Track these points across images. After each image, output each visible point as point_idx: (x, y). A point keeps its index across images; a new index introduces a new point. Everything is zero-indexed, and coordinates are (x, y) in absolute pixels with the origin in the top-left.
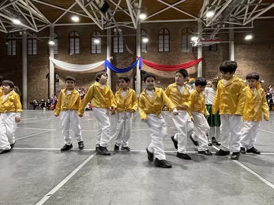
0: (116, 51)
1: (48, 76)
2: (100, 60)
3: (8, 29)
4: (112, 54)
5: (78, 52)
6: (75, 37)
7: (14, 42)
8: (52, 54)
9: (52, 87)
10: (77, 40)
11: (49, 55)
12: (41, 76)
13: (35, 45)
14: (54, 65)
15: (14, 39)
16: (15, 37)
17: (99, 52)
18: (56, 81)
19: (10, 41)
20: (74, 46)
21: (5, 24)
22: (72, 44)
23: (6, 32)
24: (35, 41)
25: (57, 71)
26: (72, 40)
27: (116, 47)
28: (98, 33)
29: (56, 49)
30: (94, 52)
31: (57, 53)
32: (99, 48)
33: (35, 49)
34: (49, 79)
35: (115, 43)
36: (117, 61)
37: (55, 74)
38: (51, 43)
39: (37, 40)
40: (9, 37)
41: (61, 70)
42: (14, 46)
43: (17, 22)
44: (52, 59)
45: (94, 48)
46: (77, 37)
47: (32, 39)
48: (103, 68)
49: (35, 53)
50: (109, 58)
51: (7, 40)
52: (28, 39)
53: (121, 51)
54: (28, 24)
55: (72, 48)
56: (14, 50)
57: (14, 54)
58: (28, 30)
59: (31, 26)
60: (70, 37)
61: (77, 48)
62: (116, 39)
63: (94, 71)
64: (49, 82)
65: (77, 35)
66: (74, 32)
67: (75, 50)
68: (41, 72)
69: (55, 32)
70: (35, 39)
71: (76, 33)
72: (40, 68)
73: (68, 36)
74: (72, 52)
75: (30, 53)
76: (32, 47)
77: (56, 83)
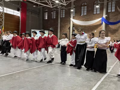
0: (109, 11)
1: (69, 28)
2: (98, 18)
4: (107, 13)
5: (85, 14)
6: (84, 5)
7: (55, 12)
8: (72, 16)
9: (71, 34)
10: (86, 7)
12: (66, 28)
13: (64, 12)
14: (73, 22)
15: (55, 11)
16: (55, 10)
17: (98, 12)
18: (73, 31)
19: (53, 12)
20: (84, 11)
21: (52, 3)
22: (82, 10)
23: (52, 7)
24: (64, 10)
25: (74, 25)
26: (83, 8)
27: (109, 8)
28: (98, 1)
29: (74, 13)
30: (95, 13)
31: (74, 15)
32: (99, 10)
33: (64, 14)
34: (70, 30)
35: (110, 6)
36: (110, 17)
37: (73, 27)
38: (72, 11)
39: (65, 10)
40: (53, 10)
41: (76, 25)
42: (55, 14)
43: (57, 2)
44: (72, 19)
45: (95, 10)
47: (63, 9)
48: (101, 22)
49: (64, 17)
50: (104, 16)
52: (61, 10)
53: (113, 11)
54: (62, 2)
55: (82, 12)
56: (55, 16)
57: (55, 18)
58: (62, 5)
59: (63, 3)
60: (82, 6)
61: (85, 12)
62: (110, 3)
63: (95, 25)
64: (70, 31)
65: (86, 4)
66: (84, 2)
67: (84, 13)
68: (66, 26)
69: (74, 4)
70: (64, 9)
71: (85, 3)
72: (66, 24)
73: (80, 5)
74: (82, 14)
75: (62, 17)
76: (63, 14)
77: (73, 32)
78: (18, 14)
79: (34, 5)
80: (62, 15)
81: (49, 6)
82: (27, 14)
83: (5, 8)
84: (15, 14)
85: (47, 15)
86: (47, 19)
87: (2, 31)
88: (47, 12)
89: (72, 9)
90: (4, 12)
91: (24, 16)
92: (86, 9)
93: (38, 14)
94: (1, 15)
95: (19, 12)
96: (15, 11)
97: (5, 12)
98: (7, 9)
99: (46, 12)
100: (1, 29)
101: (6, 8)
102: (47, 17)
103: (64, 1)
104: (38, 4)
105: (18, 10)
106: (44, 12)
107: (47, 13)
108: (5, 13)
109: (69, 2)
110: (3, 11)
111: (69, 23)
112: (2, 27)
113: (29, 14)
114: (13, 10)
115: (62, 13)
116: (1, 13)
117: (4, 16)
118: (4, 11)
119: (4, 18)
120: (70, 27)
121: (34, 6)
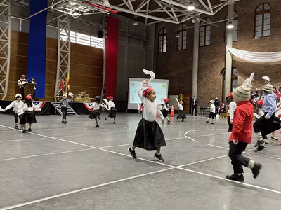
1: (223, 72)
3: (180, 19)
5: (267, 33)
6: (264, 12)
7: (185, 33)
8: (229, 40)
9: (228, 86)
10: (267, 16)
11: (226, 43)
12: (215, 73)
13: (208, 33)
14: (232, 55)
15: (185, 30)
16: (186, 28)
18: (234, 78)
19: (181, 33)
21: (177, 14)
22: (259, 23)
23: (178, 23)
24: (208, 28)
25: (235, 64)
26: (259, 17)
29: (236, 33)
31: (236, 39)
33: (208, 38)
34: (224, 76)
37: (232, 68)
38: (230, 27)
39: (212, 27)
40: (180, 29)
41: (241, 63)
42: (185, 38)
43: (191, 8)
44: (229, 48)
46: (268, 11)
47: (205, 26)
49: (208, 43)
51: (178, 33)
52: (200, 27)
54: (202, 8)
55: (259, 29)
56: (185, 43)
57: (185, 47)
58: (202, 16)
59: (205, 10)
60: (256, 13)
61: (267, 27)
64: (224, 79)
65: (267, 7)
66: (263, 4)
67: (263, 31)
68: (214, 66)
69: (235, 11)
70: (209, 25)
71: (266, 5)
72: (213, 63)
73: (253, 12)
74: (258, 35)
75: (202, 44)
76: (205, 36)
77: (234, 81)
78: (99, 43)
79: (136, 20)
80: (202, 39)
81: (172, 19)
82: (119, 43)
83: (72, 33)
84: (93, 45)
85: (165, 42)
86: (165, 51)
87: (65, 83)
88: (165, 34)
89: (231, 23)
90: (71, 41)
91: (112, 48)
92: (267, 21)
93: (144, 41)
94: (65, 48)
95: (101, 40)
96: (92, 37)
97: (73, 40)
98: (77, 34)
99: (163, 35)
100: (64, 80)
101: (74, 33)
102: (165, 46)
103: (207, 5)
104: (145, 18)
105: (100, 36)
106: (158, 36)
107: (165, 37)
108: (71, 43)
109: (221, 6)
110: (69, 39)
111: (223, 58)
112: (66, 75)
113: (122, 42)
114: (89, 37)
115: (203, 34)
116: (65, 45)
117: (69, 50)
118: (71, 38)
119: (69, 54)
120: (225, 69)
121: (136, 24)
